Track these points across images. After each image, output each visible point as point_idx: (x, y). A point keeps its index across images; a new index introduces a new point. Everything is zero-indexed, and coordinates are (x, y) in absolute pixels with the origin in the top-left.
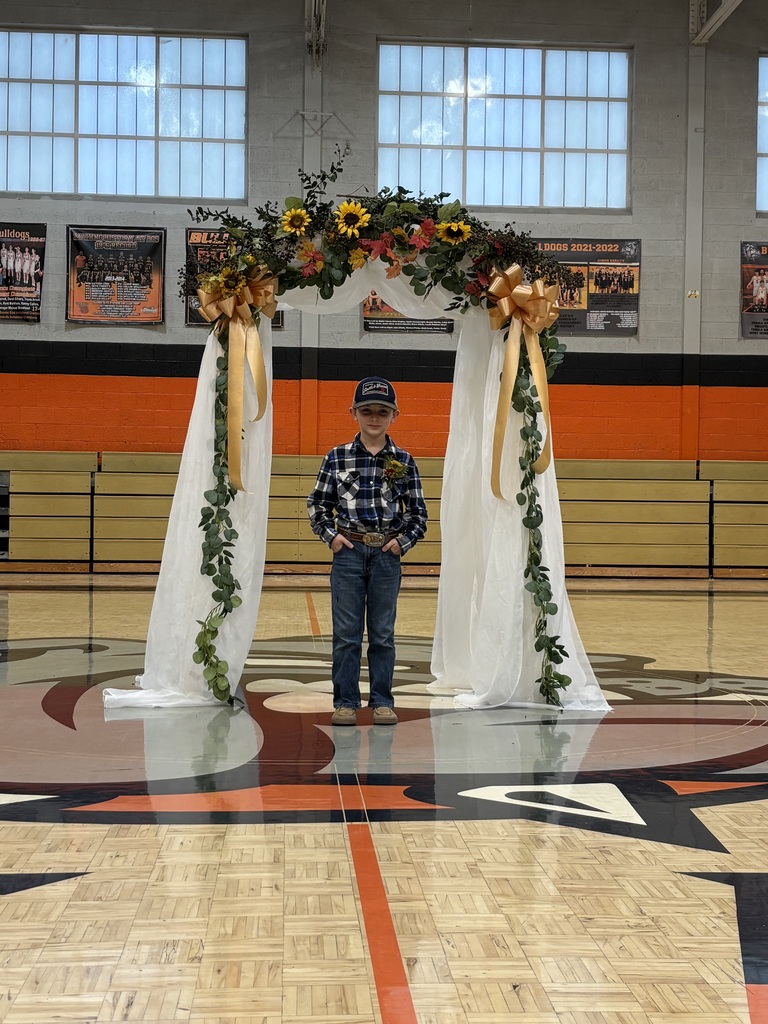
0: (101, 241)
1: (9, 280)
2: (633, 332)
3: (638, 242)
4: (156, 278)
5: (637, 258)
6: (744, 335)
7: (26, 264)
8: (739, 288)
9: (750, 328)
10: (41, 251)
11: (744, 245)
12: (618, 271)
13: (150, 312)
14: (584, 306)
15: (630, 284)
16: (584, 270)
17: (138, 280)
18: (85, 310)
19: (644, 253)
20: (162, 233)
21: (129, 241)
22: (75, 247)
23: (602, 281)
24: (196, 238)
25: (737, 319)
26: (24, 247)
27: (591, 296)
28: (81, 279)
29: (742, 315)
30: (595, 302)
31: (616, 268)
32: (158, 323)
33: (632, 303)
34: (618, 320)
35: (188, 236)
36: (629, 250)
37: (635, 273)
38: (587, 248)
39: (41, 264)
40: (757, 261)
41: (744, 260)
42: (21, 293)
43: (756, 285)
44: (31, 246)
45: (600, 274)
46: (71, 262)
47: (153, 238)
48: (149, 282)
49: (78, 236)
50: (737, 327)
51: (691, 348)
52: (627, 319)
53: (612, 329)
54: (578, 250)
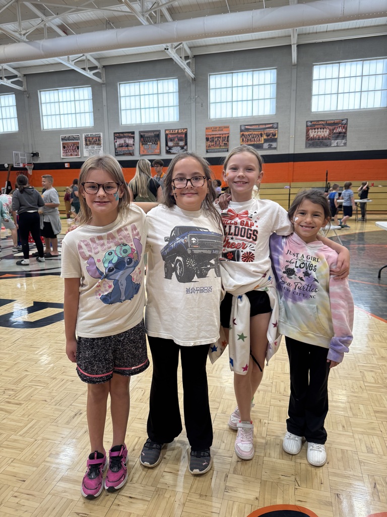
0: (147, 135)
1: (127, 146)
2: (275, 148)
3: (277, 123)
4: (158, 143)
5: (277, 128)
6: (306, 147)
7: (130, 141)
8: (305, 134)
9: (308, 145)
10: (134, 138)
11: (307, 122)
12: (272, 132)
13: (158, 151)
14: (263, 142)
15: (275, 135)
16: (263, 132)
17: (155, 143)
18: (144, 152)
19: (279, 126)
20: (159, 131)
21: (152, 134)
22: (141, 137)
23: (268, 135)
24: (167, 132)
25: (305, 143)
26: (130, 137)
27: (264, 139)
28: (143, 144)
29: (306, 142)
30: (266, 141)
31: (272, 131)
32: (159, 154)
33: (275, 140)
34: (272, 145)
35: (165, 132)
36: (275, 126)
37: (276, 132)
38: (264, 127)
39: (134, 142)
40: (311, 126)
41: (307, 126)
42: (130, 148)
43: (310, 133)
44: (132, 137)
45: (267, 133)
46: (140, 140)
47: (158, 133)
48: (157, 144)
49: (142, 134)
50: (304, 145)
51: (291, 152)
52: (274, 145)
53: (270, 148)
54: (261, 127)
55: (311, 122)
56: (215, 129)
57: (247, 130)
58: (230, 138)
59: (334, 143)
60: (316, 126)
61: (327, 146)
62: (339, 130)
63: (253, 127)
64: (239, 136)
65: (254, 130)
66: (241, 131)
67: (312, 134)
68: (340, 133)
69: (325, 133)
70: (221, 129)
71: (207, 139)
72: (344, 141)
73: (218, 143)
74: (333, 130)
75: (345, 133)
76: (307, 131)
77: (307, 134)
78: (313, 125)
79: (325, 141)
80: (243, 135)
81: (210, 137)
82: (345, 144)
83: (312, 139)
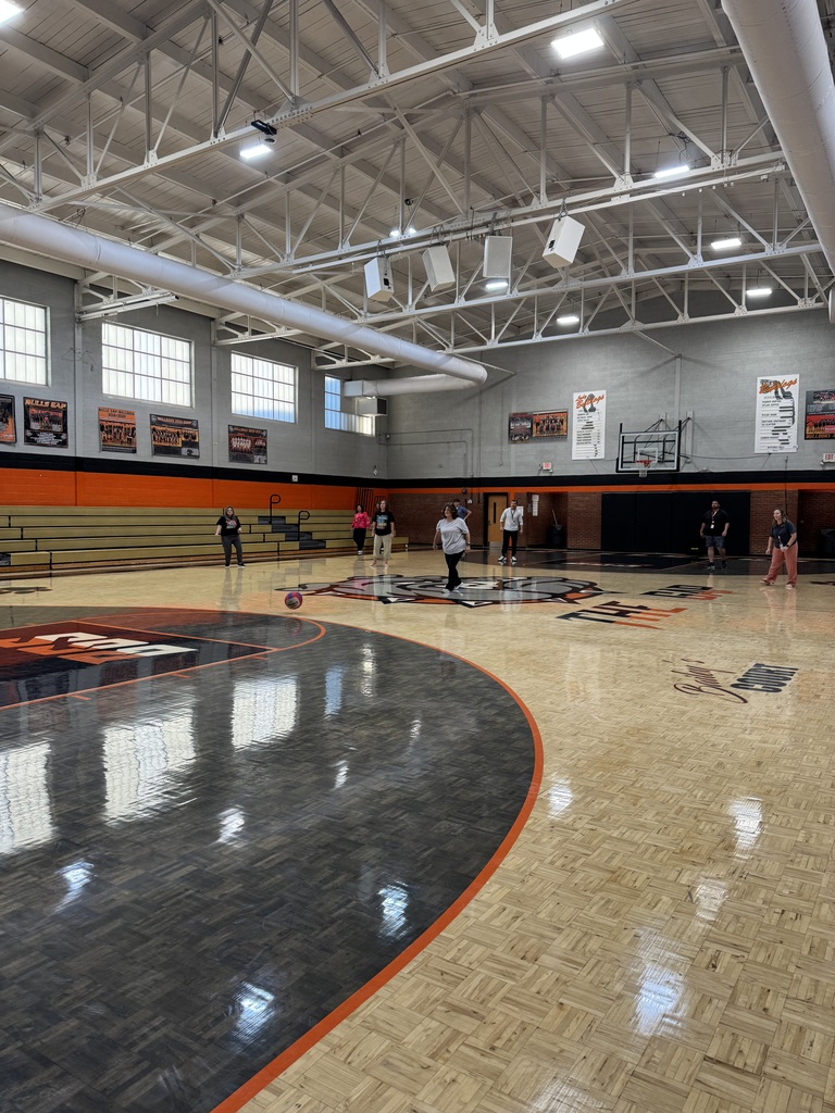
2: (197, 457)
3: (196, 421)
5: (197, 427)
6: (230, 460)
8: (228, 443)
9: (231, 457)
11: (229, 426)
13: (10, 436)
14: (180, 445)
15: (195, 438)
16: (180, 431)
19: (199, 426)
20: (12, 398)
23: (186, 437)
24: (28, 402)
25: (229, 454)
27: (182, 442)
30: (184, 444)
31: (190, 431)
32: (13, 443)
33: (196, 445)
34: (191, 452)
35: (25, 401)
36: (194, 424)
37: (197, 433)
38: (181, 422)
41: (229, 432)
45: (185, 433)
47: (9, 400)
48: (7, 422)
52: (195, 452)
53: (190, 455)
54: (177, 422)
55: (233, 427)
56: (113, 412)
57: (160, 423)
58: (137, 431)
59: (257, 458)
60: (239, 434)
61: (250, 461)
62: (260, 443)
63: (167, 420)
64: (148, 431)
65: (169, 424)
66: (152, 423)
67: (235, 444)
68: (261, 447)
69: (246, 444)
70: (122, 414)
71: (102, 428)
72: (264, 458)
73: (118, 437)
74: (255, 440)
75: (265, 448)
76: (230, 439)
77: (230, 444)
78: (236, 432)
79: (248, 455)
80: (154, 430)
81: (105, 424)
82: (266, 461)
83: (236, 450)
